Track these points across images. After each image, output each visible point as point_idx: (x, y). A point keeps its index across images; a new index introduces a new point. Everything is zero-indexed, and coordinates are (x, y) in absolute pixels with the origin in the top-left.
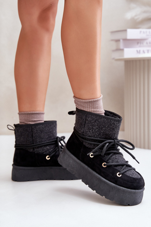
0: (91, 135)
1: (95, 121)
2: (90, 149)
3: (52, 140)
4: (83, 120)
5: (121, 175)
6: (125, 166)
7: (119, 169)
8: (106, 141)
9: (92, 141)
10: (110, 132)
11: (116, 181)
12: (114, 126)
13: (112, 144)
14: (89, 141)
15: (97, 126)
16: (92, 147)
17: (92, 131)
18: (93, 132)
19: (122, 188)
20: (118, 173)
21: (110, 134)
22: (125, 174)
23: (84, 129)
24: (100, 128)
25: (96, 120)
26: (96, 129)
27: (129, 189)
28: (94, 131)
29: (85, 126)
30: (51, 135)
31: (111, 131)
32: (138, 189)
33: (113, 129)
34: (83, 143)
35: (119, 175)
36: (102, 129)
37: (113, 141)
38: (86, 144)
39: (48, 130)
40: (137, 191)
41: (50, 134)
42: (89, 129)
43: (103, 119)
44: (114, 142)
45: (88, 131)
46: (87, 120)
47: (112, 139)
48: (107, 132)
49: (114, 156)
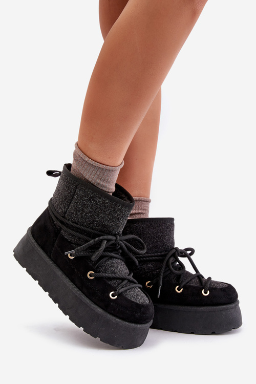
0: (78, 221)
1: (90, 200)
2: (70, 243)
3: (162, 252)
4: (71, 192)
5: (116, 297)
6: (126, 281)
7: (115, 285)
8: (103, 235)
9: (77, 232)
10: (111, 222)
11: (106, 305)
12: (120, 215)
13: (111, 242)
14: (73, 230)
15: (91, 208)
16: (74, 240)
17: (81, 214)
18: (82, 217)
19: (114, 318)
20: (113, 292)
21: (111, 227)
22: (123, 296)
23: (68, 207)
24: (95, 212)
25: (91, 197)
26: (87, 213)
27: (126, 321)
28: (85, 215)
29: (70, 203)
30: (159, 243)
31: (113, 221)
32: (141, 323)
33: (118, 219)
34: (60, 231)
35: (113, 295)
36: (98, 215)
37: (114, 238)
38: (65, 233)
39: (153, 233)
40: (139, 326)
41: (157, 242)
42: (77, 210)
43: (104, 199)
44: (116, 240)
45: (73, 213)
46: (77, 194)
47: (111, 235)
48: (106, 223)
49: (109, 262)
